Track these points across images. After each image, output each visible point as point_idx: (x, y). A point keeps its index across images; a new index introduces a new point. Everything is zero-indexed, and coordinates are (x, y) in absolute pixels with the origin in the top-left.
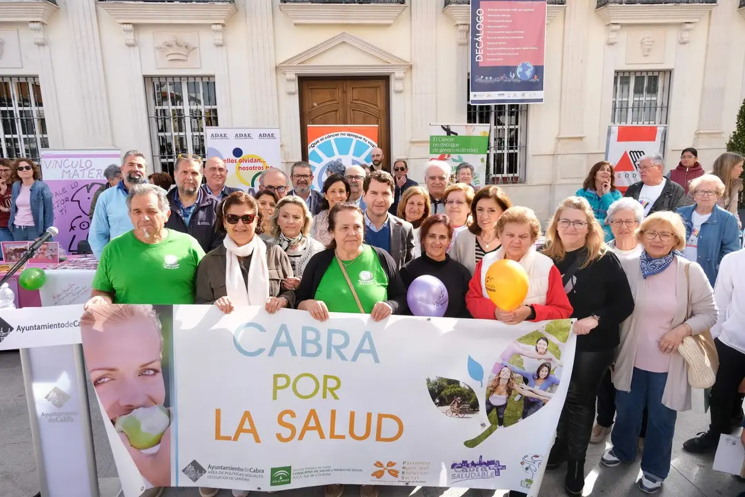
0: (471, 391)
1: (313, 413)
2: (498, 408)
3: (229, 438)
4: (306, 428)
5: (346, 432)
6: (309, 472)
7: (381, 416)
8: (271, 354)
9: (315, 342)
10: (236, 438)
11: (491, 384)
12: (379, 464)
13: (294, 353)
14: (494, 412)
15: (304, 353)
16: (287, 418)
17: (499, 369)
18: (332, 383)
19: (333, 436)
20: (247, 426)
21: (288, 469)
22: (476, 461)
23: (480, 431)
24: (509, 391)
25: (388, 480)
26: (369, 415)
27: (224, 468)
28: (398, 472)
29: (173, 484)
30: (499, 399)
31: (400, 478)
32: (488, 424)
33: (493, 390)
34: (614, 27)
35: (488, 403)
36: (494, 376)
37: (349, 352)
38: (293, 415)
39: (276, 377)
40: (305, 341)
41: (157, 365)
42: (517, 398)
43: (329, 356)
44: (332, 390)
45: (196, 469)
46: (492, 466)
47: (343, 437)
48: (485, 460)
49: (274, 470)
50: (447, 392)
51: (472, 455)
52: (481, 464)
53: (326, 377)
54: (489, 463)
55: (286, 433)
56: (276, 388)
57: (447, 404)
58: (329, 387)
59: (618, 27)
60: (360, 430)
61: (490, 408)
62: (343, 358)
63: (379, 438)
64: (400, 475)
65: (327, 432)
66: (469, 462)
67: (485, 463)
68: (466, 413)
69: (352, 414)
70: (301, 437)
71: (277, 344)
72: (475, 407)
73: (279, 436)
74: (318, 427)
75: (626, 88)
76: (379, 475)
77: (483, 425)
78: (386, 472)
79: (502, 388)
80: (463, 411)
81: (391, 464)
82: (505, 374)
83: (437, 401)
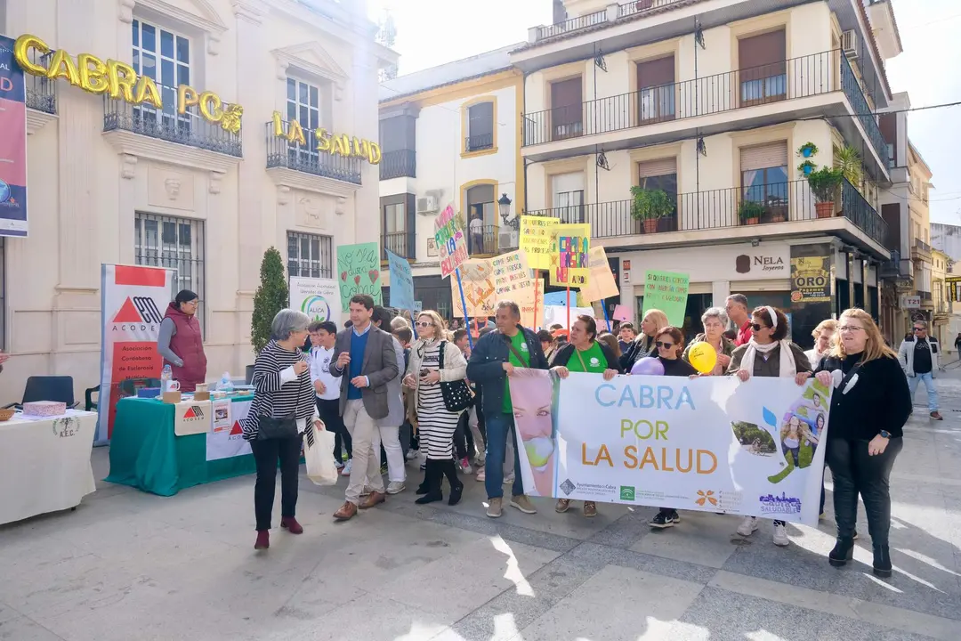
0: (768, 434)
1: (649, 450)
2: (792, 450)
3: (592, 464)
4: (645, 461)
5: (674, 465)
6: (648, 494)
7: (699, 452)
8: (620, 405)
9: (649, 396)
10: (596, 464)
11: (784, 429)
12: (700, 493)
13: (635, 405)
14: (789, 453)
15: (642, 405)
16: (630, 451)
17: (789, 417)
18: (662, 427)
19: (664, 468)
20: (604, 454)
21: (633, 489)
22: (781, 497)
23: (780, 469)
24: (800, 436)
25: (708, 507)
26: (691, 451)
27: (588, 486)
28: (716, 501)
29: (553, 496)
30: (792, 443)
31: (718, 506)
32: (786, 465)
33: (786, 434)
34: (129, 158)
35: (783, 445)
36: (786, 423)
37: (673, 402)
38: (635, 449)
39: (623, 421)
40: (642, 396)
41: (548, 409)
42: (807, 443)
43: (659, 407)
44: (662, 433)
45: (569, 486)
46: (794, 503)
47: (672, 469)
48: (787, 497)
49: (622, 488)
50: (748, 433)
51: (776, 490)
52: (784, 500)
53: (658, 423)
54: (792, 500)
55: (631, 462)
56: (623, 429)
57: (750, 443)
58: (660, 431)
59: (135, 159)
60: (684, 464)
61: (786, 450)
62: (670, 408)
63: (699, 471)
64: (718, 503)
65: (660, 465)
66: (774, 497)
67: (787, 499)
68: (766, 452)
69: (678, 451)
70: (641, 467)
71: (623, 399)
72: (772, 448)
73: (626, 463)
74: (653, 460)
75: (152, 234)
76: (701, 502)
77: (782, 464)
78: (707, 499)
79: (793, 433)
80: (762, 450)
81: (710, 493)
82: (795, 422)
83: (741, 440)
